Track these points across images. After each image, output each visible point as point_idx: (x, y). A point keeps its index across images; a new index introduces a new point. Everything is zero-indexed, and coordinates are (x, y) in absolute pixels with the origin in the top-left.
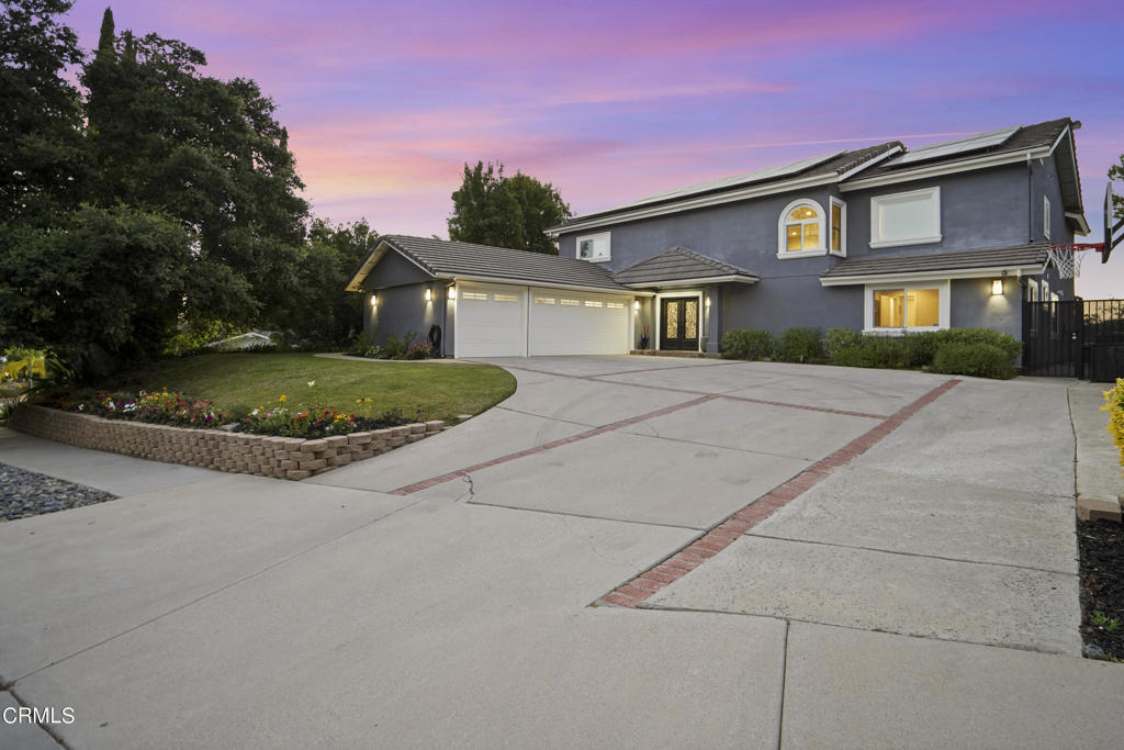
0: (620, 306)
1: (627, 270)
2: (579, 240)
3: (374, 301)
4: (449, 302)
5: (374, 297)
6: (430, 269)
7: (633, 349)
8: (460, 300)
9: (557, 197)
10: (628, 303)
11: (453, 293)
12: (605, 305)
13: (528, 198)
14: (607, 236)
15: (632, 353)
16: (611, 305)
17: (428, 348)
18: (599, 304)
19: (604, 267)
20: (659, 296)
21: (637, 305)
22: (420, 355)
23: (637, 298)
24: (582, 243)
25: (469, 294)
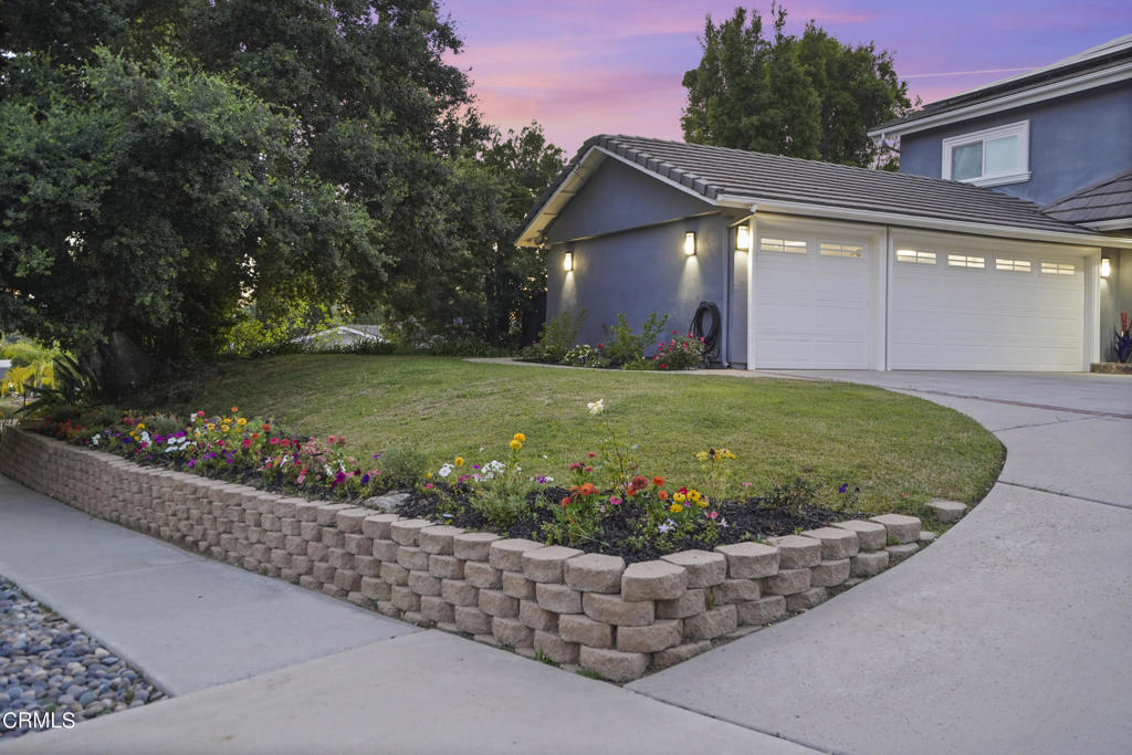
0: (1068, 270)
1: (1079, 196)
2: (948, 145)
3: (568, 263)
4: (738, 256)
5: (568, 256)
7: (1096, 360)
8: (759, 253)
9: (885, 69)
10: (1086, 265)
11: (745, 238)
12: (1036, 266)
13: (830, 75)
14: (1021, 129)
15: (1094, 368)
16: (1048, 269)
17: (695, 347)
18: (1023, 265)
19: (1011, 193)
21: (1106, 268)
22: (680, 362)
23: (1107, 253)
24: (954, 150)
25: (772, 241)
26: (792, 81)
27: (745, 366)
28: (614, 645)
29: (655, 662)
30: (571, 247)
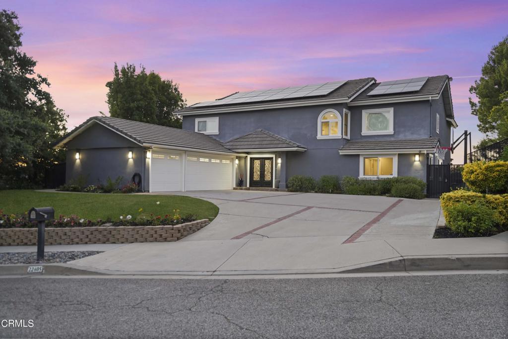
0: (228, 162)
1: (231, 141)
2: (197, 120)
3: (77, 156)
4: (147, 160)
6: (139, 141)
7: (235, 186)
8: (153, 159)
9: (176, 89)
10: (232, 160)
11: (149, 155)
12: (221, 161)
13: (159, 89)
14: (216, 119)
15: (234, 189)
16: (224, 161)
17: (134, 186)
18: (218, 161)
19: (214, 138)
20: (249, 156)
21: (237, 161)
22: (131, 190)
23: (237, 157)
24: (199, 122)
25: (156, 155)
26: (147, 92)
27: (149, 191)
28: (172, 237)
29: (178, 239)
30: (78, 151)
